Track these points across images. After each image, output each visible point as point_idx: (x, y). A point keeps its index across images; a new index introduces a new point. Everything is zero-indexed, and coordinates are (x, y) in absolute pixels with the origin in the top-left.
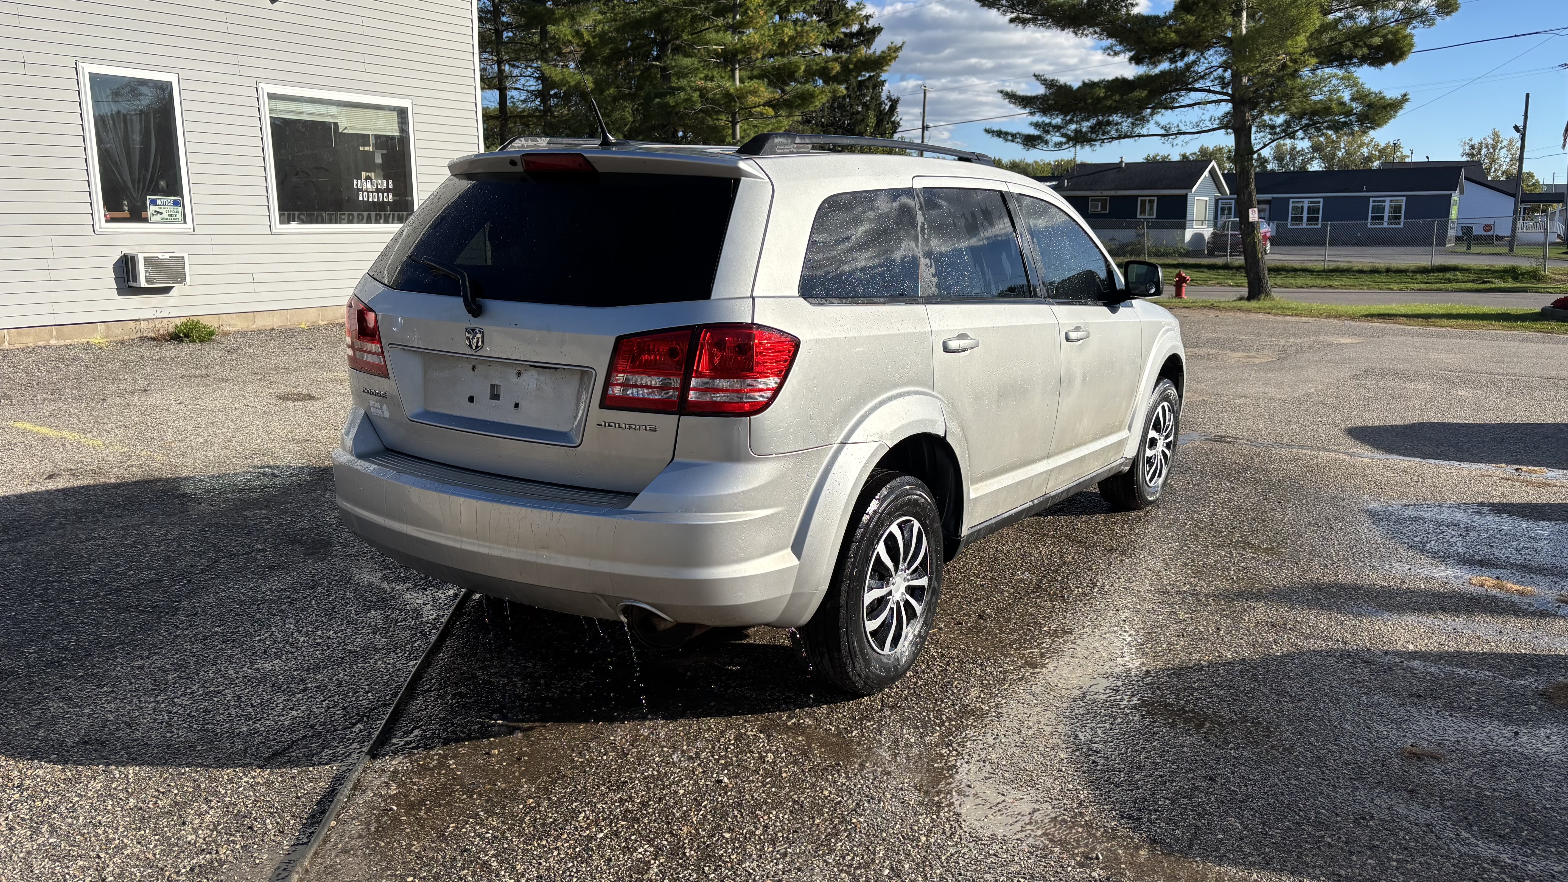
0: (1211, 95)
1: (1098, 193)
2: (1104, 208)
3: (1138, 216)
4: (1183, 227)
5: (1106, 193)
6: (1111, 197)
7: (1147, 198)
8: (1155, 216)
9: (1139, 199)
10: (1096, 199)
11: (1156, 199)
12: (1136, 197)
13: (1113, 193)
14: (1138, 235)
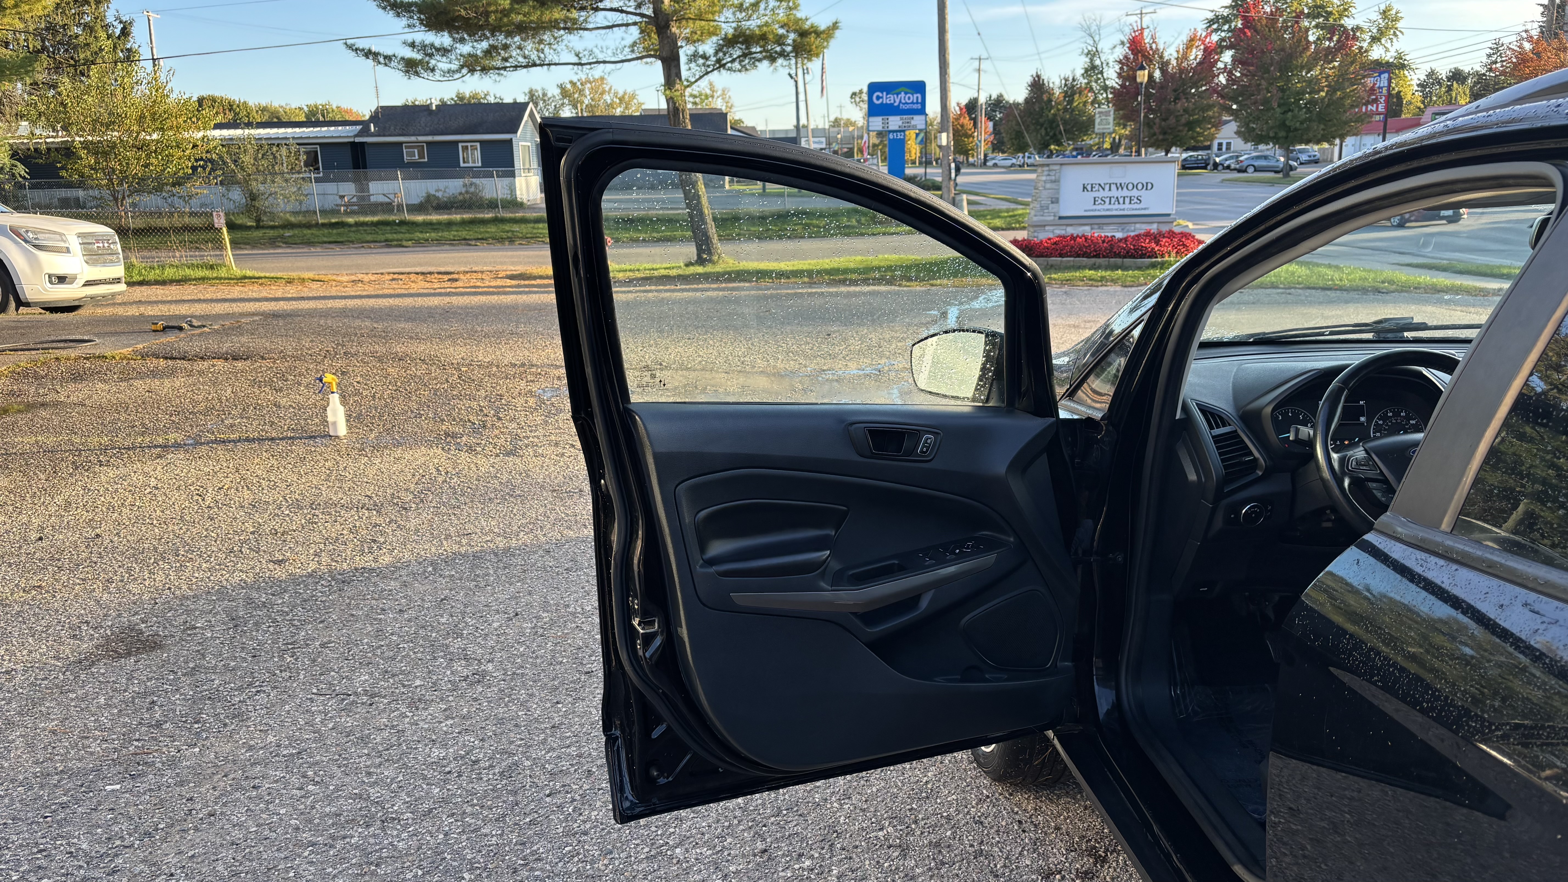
0: (624, 15)
1: (413, 139)
2: (421, 156)
3: (462, 165)
4: (512, 175)
5: (421, 138)
6: (429, 143)
7: (469, 144)
8: (480, 164)
9: (460, 145)
10: (411, 145)
11: (478, 145)
12: (456, 143)
13: (429, 138)
14: (465, 185)
